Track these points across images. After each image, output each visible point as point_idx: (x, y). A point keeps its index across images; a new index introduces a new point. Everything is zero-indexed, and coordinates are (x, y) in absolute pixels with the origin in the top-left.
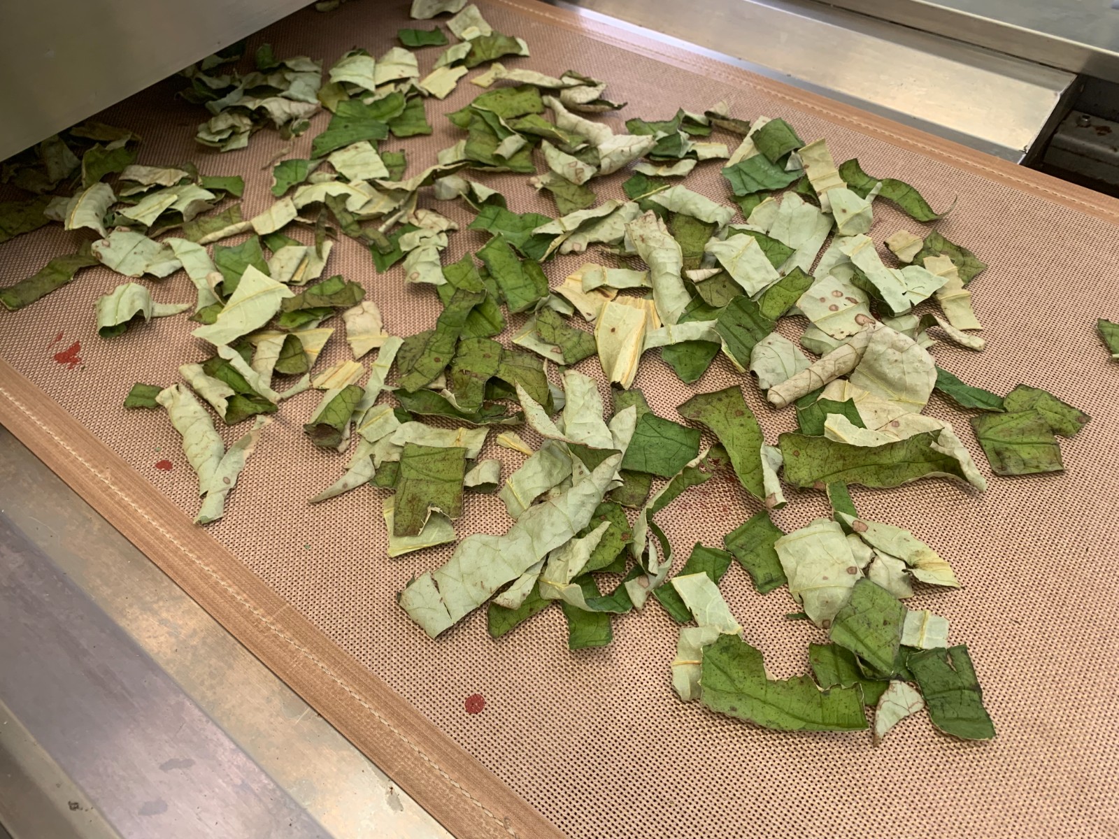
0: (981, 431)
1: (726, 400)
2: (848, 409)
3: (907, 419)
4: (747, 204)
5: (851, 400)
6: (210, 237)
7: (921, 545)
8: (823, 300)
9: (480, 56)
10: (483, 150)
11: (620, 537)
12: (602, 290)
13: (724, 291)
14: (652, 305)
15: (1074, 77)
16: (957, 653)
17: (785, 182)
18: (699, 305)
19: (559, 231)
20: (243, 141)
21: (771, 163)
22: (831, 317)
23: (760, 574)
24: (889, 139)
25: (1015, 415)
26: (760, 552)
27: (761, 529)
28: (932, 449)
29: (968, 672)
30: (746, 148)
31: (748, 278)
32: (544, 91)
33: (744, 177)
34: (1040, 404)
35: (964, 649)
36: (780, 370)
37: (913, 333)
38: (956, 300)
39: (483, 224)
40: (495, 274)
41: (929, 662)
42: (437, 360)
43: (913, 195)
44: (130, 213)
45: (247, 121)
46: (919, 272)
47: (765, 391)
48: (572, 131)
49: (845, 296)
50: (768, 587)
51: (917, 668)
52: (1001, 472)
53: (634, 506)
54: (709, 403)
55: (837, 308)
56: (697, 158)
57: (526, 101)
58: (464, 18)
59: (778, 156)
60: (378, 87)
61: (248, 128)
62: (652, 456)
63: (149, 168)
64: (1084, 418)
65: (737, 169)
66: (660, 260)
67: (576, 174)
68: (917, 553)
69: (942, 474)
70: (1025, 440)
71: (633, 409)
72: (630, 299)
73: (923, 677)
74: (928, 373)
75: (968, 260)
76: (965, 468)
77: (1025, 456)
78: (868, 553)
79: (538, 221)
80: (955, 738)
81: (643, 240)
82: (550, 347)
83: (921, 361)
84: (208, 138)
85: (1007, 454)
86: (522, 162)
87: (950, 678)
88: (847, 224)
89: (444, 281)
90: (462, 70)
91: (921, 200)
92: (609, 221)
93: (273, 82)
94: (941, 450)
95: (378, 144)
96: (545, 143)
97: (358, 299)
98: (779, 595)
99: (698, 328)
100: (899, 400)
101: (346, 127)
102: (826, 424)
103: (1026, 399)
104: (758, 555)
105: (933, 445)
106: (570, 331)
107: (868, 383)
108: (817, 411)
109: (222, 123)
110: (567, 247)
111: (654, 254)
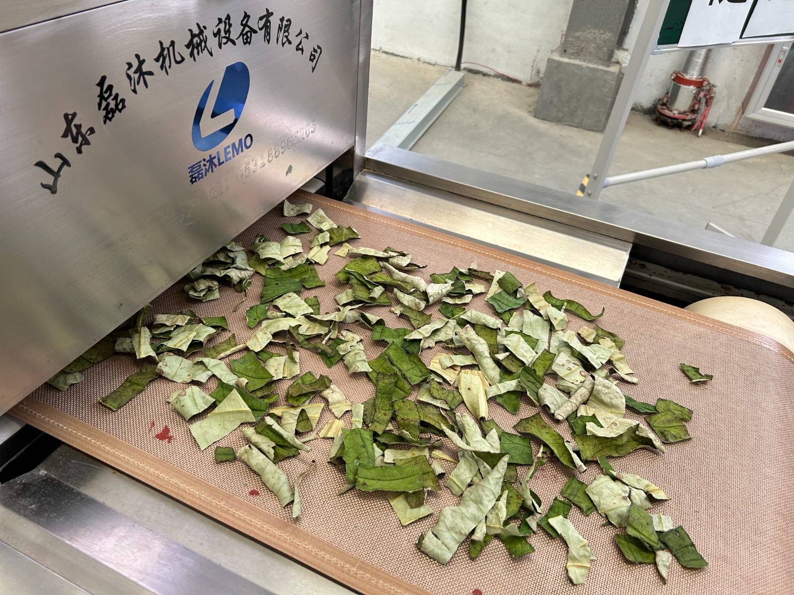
0: (652, 423)
1: (535, 421)
2: (594, 418)
3: (619, 421)
4: (506, 316)
5: (594, 415)
6: (222, 355)
7: (646, 482)
8: (563, 365)
9: (336, 239)
10: (362, 294)
11: (515, 497)
12: (453, 367)
13: (513, 363)
14: (481, 374)
15: (631, 245)
16: (680, 530)
17: (519, 304)
18: (506, 372)
19: (420, 337)
20: (217, 295)
21: (509, 294)
22: (569, 373)
23: (584, 506)
24: (558, 279)
25: (663, 414)
26: (579, 495)
27: (575, 485)
28: (637, 435)
29: (687, 538)
30: (494, 288)
31: (524, 356)
32: (379, 259)
33: (498, 302)
34: (672, 407)
35: (681, 527)
36: (555, 403)
37: (607, 378)
38: (619, 360)
39: (377, 336)
40: (395, 364)
41: (670, 536)
42: (385, 414)
43: (581, 308)
44: (170, 344)
45: (216, 283)
46: (599, 347)
47: (553, 414)
48: (404, 281)
49: (572, 362)
50: (589, 512)
51: (666, 540)
52: (666, 442)
53: (513, 481)
54: (527, 423)
55: (571, 369)
56: (472, 294)
57: (371, 265)
58: (316, 216)
59: (512, 291)
60: (284, 258)
61: (217, 287)
62: (514, 454)
63: (166, 315)
64: (691, 412)
65: (493, 298)
66: (480, 350)
67: (416, 305)
68: (647, 486)
69: (644, 446)
70: (671, 425)
71: (494, 430)
72: (469, 371)
73: (670, 544)
74: (621, 398)
75: (616, 338)
76: (654, 442)
77: (674, 433)
78: (627, 488)
79: (405, 332)
80: (692, 569)
81: (468, 340)
82: (440, 401)
83: (617, 392)
84: (195, 295)
85: (666, 433)
86: (383, 300)
87: (681, 542)
88: (558, 325)
89: (371, 370)
90: (328, 248)
91: (585, 310)
92: (443, 330)
93: (222, 258)
94: (641, 434)
95: (298, 293)
96: (395, 290)
97: (328, 385)
98: (594, 516)
99: (511, 385)
100: (611, 412)
101: (277, 284)
102: (587, 427)
103: (664, 405)
104: (579, 497)
105: (637, 433)
106: (445, 391)
107: (596, 405)
108: (580, 422)
109: (202, 285)
110: (426, 346)
111: (476, 347)
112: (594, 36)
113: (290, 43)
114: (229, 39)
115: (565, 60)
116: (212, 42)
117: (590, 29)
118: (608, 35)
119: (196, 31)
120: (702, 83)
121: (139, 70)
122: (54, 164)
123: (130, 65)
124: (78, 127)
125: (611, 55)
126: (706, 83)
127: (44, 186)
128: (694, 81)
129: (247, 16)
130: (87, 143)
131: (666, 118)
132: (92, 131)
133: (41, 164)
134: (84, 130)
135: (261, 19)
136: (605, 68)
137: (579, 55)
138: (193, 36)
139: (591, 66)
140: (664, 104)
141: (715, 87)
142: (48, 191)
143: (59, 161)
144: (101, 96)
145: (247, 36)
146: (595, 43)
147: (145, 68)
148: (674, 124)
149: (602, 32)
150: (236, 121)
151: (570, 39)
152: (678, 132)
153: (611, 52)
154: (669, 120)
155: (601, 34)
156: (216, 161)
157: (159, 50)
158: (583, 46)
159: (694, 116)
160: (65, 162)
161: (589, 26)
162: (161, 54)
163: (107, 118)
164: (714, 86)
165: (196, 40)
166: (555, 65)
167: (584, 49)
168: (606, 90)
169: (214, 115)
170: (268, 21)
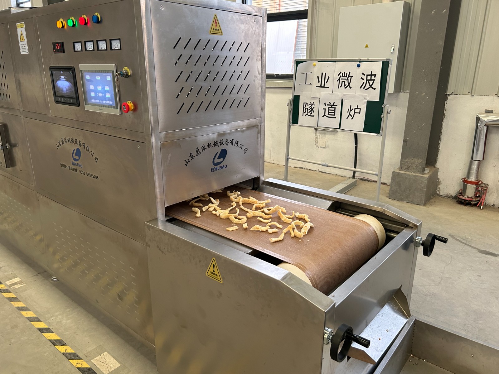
112: (414, 161)
113: (238, 146)
114: (222, 144)
115: (401, 172)
116: (219, 144)
117: (412, 158)
118: (420, 161)
119: (216, 142)
120: (478, 182)
121: (204, 147)
122: (187, 161)
123: (202, 146)
124: (192, 155)
125: (424, 170)
126: (480, 183)
127: (185, 164)
128: (473, 182)
129: (227, 140)
130: (193, 158)
131: (462, 200)
132: (194, 157)
133: (185, 160)
134: (193, 156)
135: (231, 140)
136: (421, 175)
137: (408, 170)
138: (215, 142)
139: (414, 174)
140: (461, 194)
141: (489, 185)
142: (185, 165)
143: (188, 161)
144: (197, 151)
145: (227, 144)
146: (415, 164)
147: (205, 147)
148: (466, 203)
149: (418, 159)
150: (223, 161)
151: (403, 163)
152: (470, 207)
153: (423, 168)
154: (463, 201)
155: (417, 160)
156: (217, 169)
157: (208, 144)
158: (409, 165)
159: (477, 199)
160: (189, 161)
161: (411, 157)
162: (208, 145)
163: (197, 155)
164: (487, 185)
165: (215, 143)
166: (396, 174)
167: (410, 167)
168: (423, 185)
169: (217, 159)
170: (232, 141)
